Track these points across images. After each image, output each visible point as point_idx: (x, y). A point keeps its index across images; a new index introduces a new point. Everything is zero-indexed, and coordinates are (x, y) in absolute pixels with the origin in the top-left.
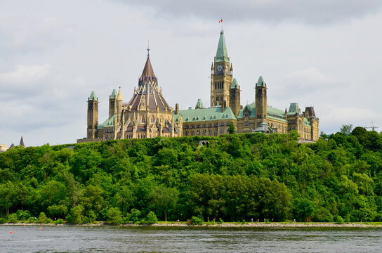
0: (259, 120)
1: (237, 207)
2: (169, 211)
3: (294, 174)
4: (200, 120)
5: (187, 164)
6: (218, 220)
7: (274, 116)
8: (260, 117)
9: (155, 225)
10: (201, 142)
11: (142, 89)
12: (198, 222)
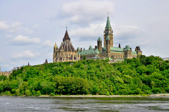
0: (107, 53)
1: (69, 89)
2: (48, 91)
3: (97, 76)
4: (88, 54)
5: (61, 73)
6: (60, 94)
7: (114, 51)
8: (107, 52)
9: (40, 96)
10: (71, 64)
11: (65, 43)
12: (53, 95)
